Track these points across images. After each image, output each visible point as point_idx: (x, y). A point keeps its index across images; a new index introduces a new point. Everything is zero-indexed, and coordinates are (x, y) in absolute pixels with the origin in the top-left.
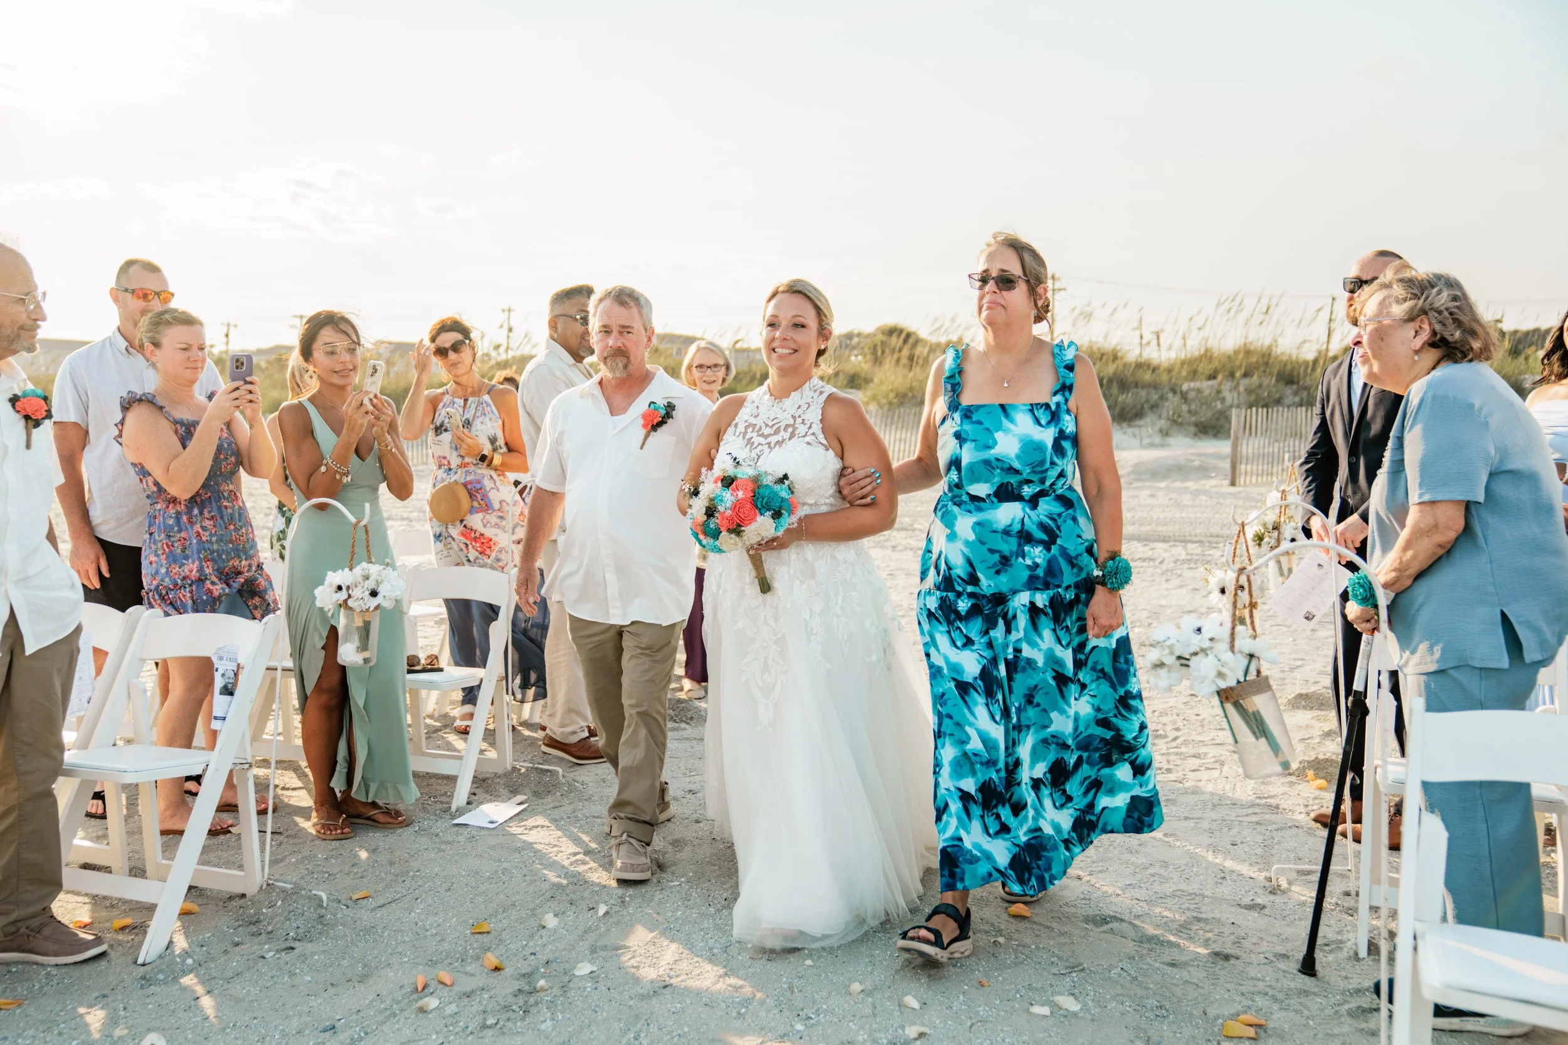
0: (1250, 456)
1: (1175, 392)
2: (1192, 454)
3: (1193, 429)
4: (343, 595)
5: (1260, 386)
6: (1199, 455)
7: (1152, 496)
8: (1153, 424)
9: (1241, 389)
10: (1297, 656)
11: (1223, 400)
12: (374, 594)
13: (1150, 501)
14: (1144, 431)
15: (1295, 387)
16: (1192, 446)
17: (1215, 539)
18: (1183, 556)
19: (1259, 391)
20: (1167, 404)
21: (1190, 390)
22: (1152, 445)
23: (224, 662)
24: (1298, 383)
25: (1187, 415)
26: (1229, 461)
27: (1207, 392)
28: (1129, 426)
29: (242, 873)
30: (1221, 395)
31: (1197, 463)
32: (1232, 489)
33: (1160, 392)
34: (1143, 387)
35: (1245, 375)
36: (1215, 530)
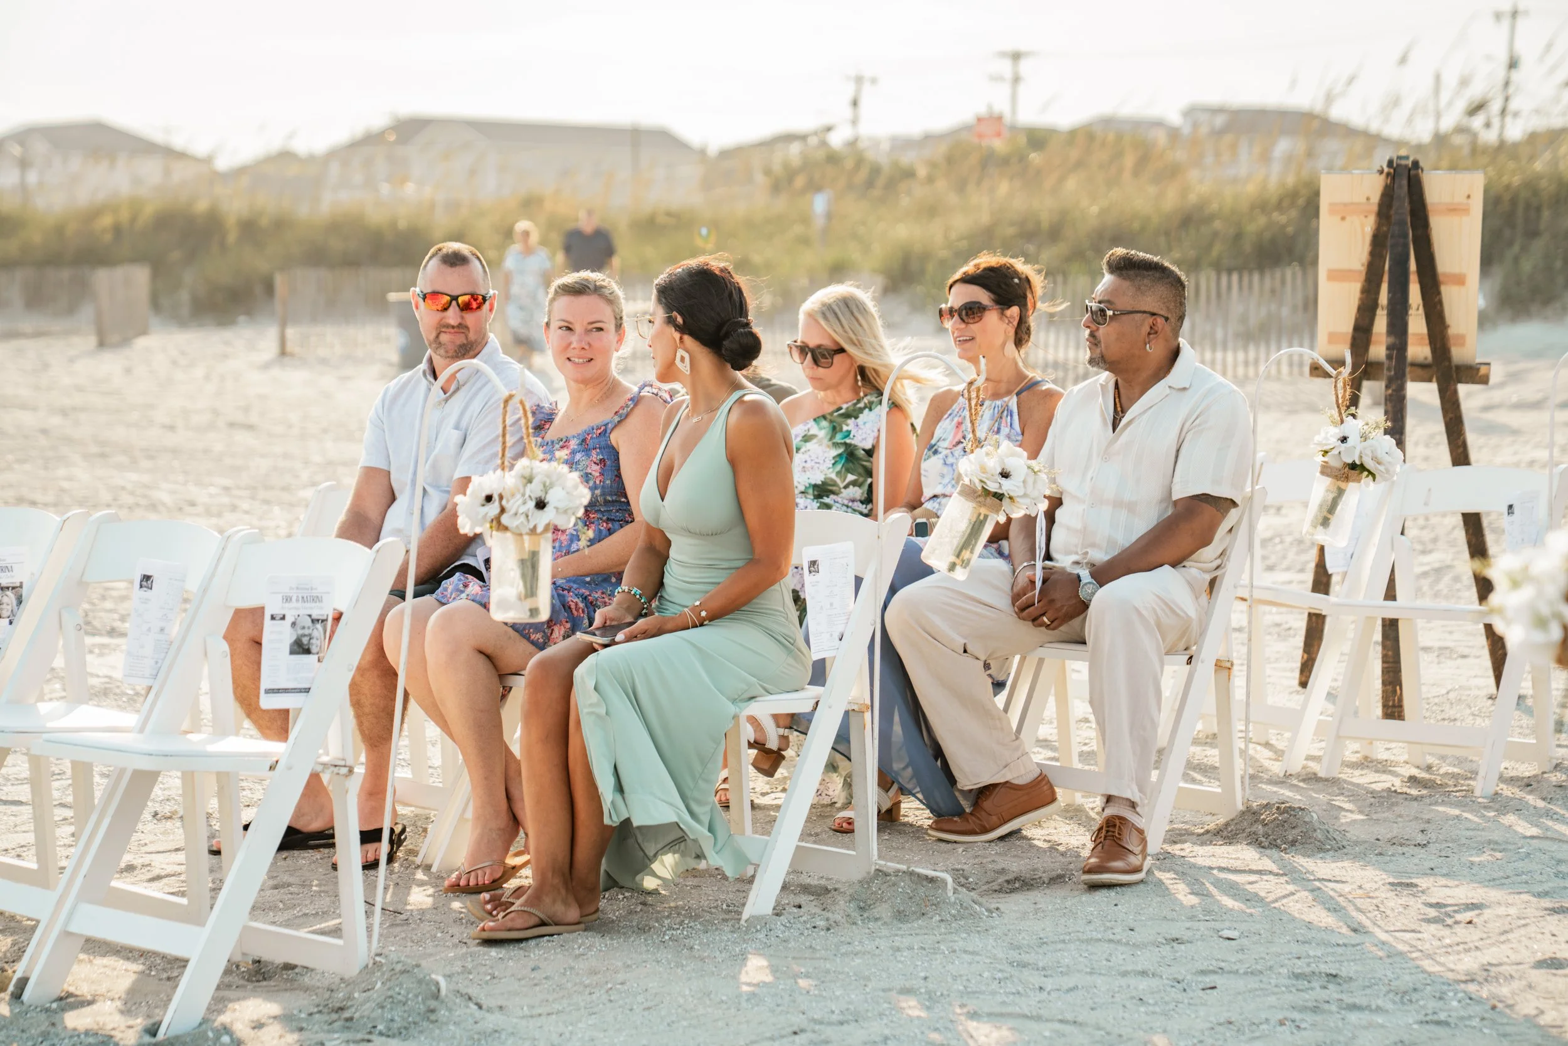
4: (493, 509)
12: (541, 505)
23: (294, 604)
29: (340, 942)
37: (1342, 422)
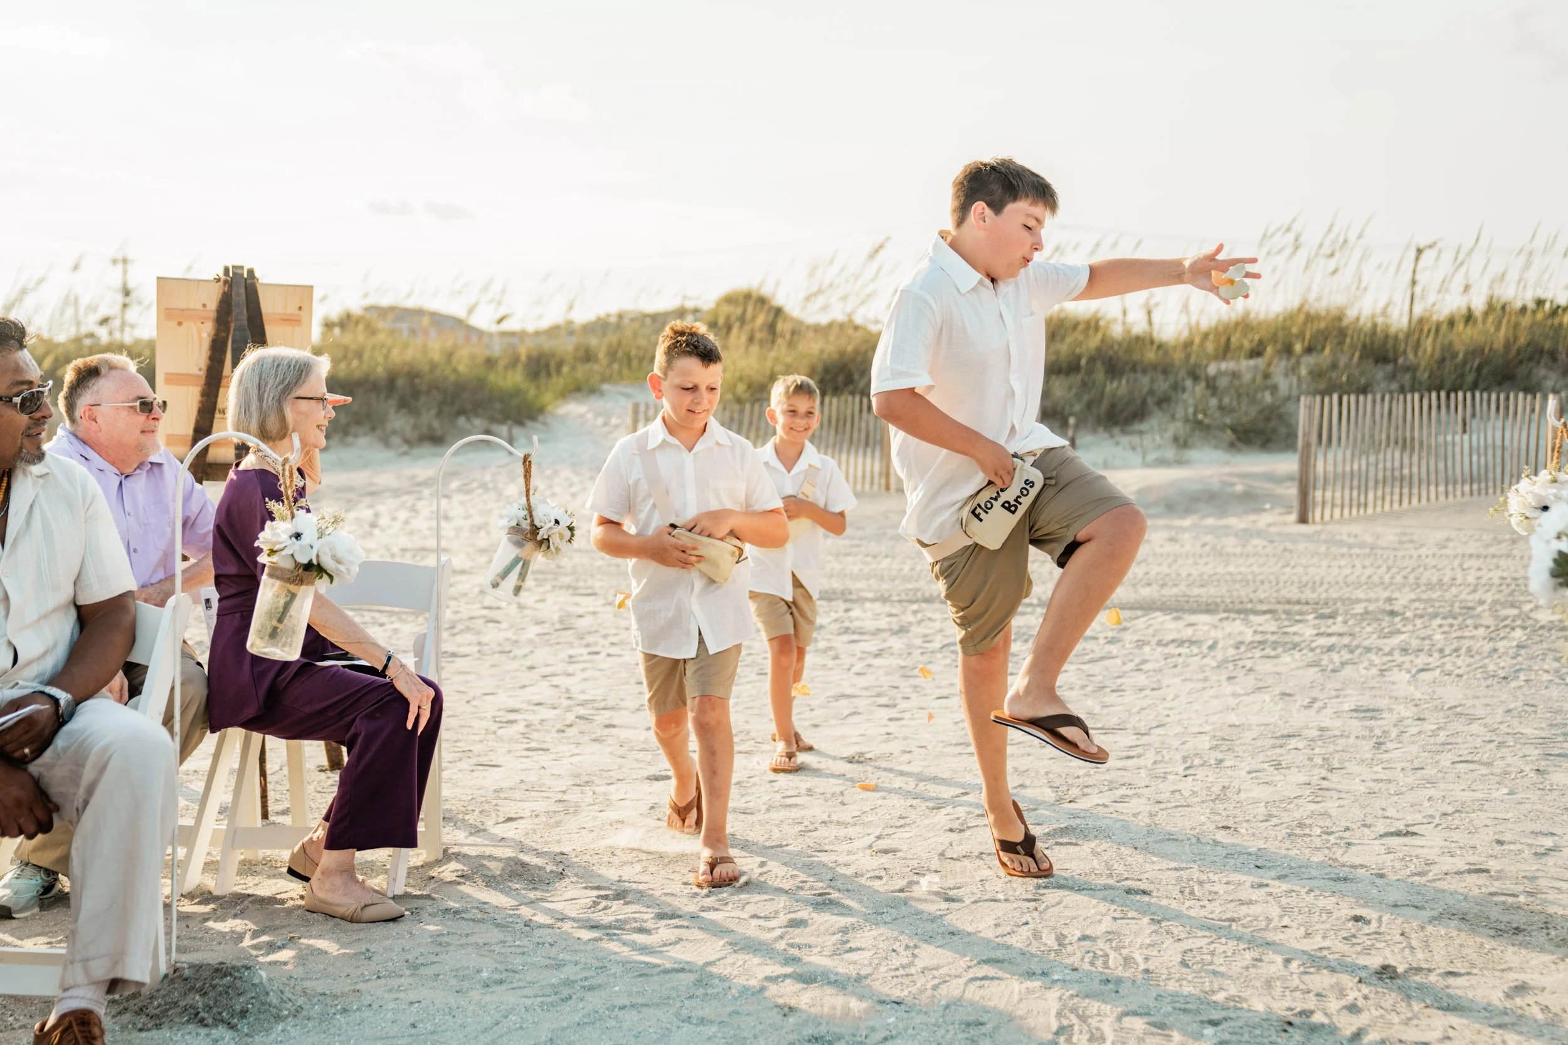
0: (1331, 476)
1: (1195, 378)
2: (1230, 475)
3: (1229, 435)
5: (1334, 366)
6: (1242, 476)
7: (1172, 540)
8: (1162, 430)
9: (1303, 371)
10: (1536, 827)
11: (1274, 389)
13: (1169, 548)
14: (1147, 440)
15: (1390, 367)
16: (1227, 463)
17: (1297, 608)
18: (1249, 637)
19: (1334, 375)
20: (1185, 396)
21: (1220, 373)
22: (1161, 463)
24: (1395, 361)
25: (1217, 414)
26: (1296, 484)
27: (1247, 377)
28: (1124, 432)
30: (1269, 382)
31: (1239, 488)
32: (1303, 528)
33: (1172, 378)
34: (1144, 371)
35: (1309, 350)
36: (1293, 593)
37: (293, 516)
